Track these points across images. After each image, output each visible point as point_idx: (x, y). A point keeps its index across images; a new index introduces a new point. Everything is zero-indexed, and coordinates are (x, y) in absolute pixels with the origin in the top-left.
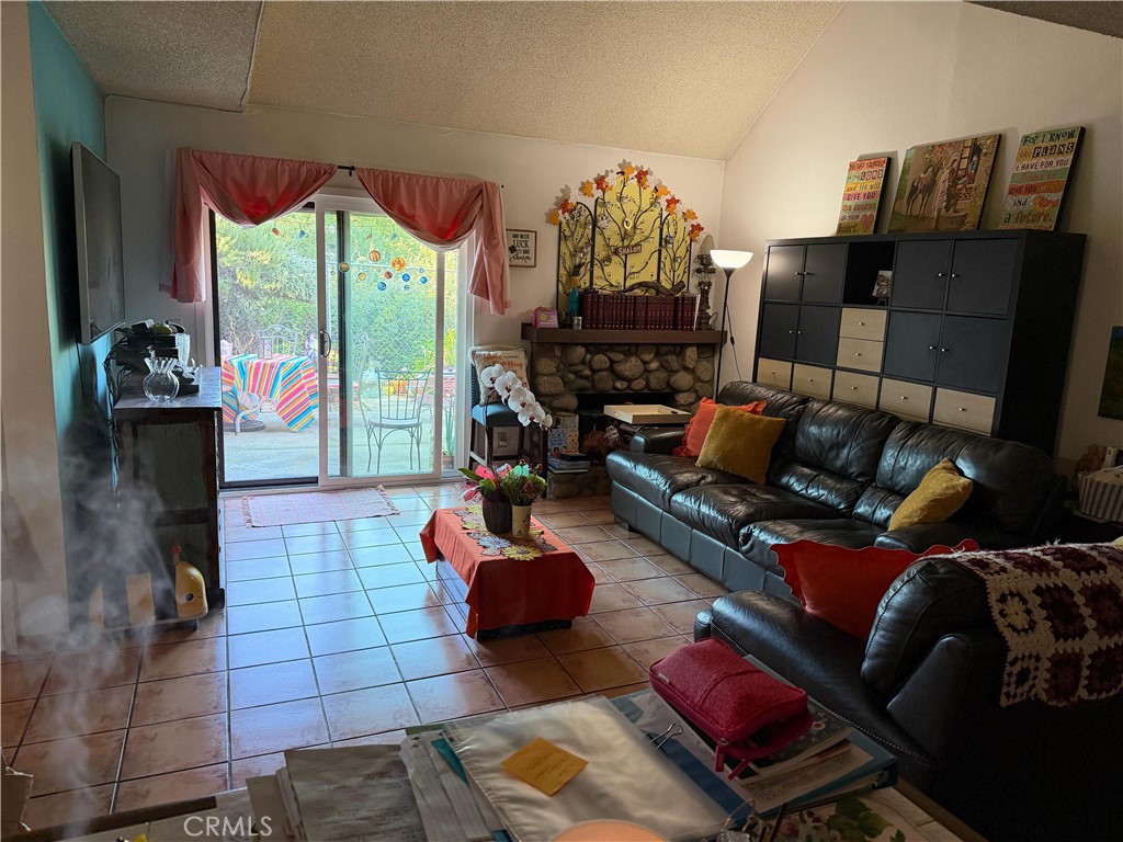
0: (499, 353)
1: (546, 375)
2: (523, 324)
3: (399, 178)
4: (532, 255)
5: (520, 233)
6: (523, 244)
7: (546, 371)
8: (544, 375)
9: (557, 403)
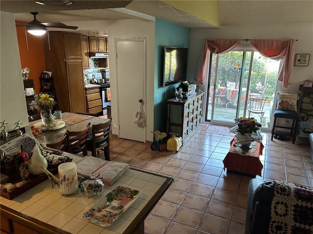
0: (287, 94)
1: (306, 103)
2: (300, 85)
3: (261, 41)
4: (307, 62)
5: (303, 55)
6: (304, 59)
7: (305, 102)
8: (305, 103)
9: (309, 113)
